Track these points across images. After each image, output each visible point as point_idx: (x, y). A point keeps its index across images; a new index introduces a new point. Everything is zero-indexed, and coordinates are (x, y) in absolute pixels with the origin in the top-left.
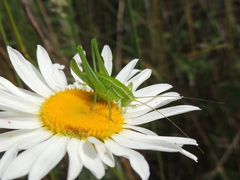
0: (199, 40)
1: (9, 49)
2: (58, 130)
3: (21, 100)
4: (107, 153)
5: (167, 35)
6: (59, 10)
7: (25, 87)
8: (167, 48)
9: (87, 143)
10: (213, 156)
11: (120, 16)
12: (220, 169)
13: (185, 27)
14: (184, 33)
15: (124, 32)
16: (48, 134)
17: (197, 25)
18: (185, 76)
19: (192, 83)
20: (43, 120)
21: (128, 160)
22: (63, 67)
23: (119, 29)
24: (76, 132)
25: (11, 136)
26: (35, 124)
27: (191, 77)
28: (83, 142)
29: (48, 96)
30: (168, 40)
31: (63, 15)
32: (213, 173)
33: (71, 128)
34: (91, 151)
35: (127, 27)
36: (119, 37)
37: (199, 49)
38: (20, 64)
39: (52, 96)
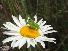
0: (58, 9)
1: (13, 16)
2: (24, 36)
4: (35, 41)
5: (50, 7)
6: (22, 2)
7: (16, 25)
8: (50, 11)
9: (31, 39)
10: (61, 40)
11: (37, 2)
12: (62, 43)
13: (55, 5)
14: (55, 7)
15: (38, 6)
16: (22, 37)
17: (58, 5)
18: (54, 19)
19: (56, 21)
20: (21, 33)
21: (40, 43)
22: (25, 20)
23: (37, 5)
24: (28, 36)
25: (14, 37)
26: (19, 34)
27: (56, 19)
28: (30, 39)
29: (22, 28)
30: (50, 9)
31: (23, 3)
32: (61, 44)
34: (32, 41)
35: (39, 5)
36: (37, 8)
37: (58, 12)
38: (15, 19)
39: (23, 28)
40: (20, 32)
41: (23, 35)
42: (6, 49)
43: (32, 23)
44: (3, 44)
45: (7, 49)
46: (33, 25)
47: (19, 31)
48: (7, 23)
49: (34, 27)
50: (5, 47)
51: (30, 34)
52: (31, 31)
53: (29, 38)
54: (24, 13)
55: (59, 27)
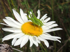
1: (13, 10)
2: (26, 33)
3: (16, 25)
7: (16, 20)
9: (34, 37)
16: (24, 34)
18: (60, 10)
19: (62, 13)
21: (44, 42)
25: (14, 34)
26: (20, 31)
27: (62, 11)
28: (32, 37)
33: (29, 33)
34: (35, 39)
39: (24, 24)
40: (22, 29)
41: (24, 32)
42: (3, 47)
43: (35, 20)
44: (3, 41)
45: (5, 47)
46: (36, 22)
47: (20, 27)
48: (6, 18)
49: (36, 24)
50: (3, 45)
51: (32, 31)
52: (33, 28)
53: (32, 35)
54: (24, 4)
55: (66, 20)
